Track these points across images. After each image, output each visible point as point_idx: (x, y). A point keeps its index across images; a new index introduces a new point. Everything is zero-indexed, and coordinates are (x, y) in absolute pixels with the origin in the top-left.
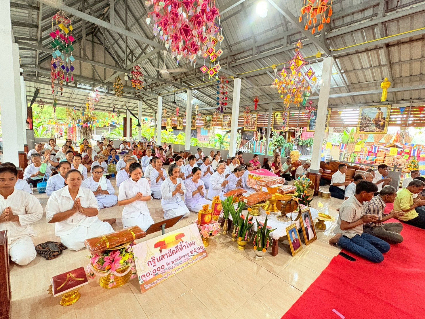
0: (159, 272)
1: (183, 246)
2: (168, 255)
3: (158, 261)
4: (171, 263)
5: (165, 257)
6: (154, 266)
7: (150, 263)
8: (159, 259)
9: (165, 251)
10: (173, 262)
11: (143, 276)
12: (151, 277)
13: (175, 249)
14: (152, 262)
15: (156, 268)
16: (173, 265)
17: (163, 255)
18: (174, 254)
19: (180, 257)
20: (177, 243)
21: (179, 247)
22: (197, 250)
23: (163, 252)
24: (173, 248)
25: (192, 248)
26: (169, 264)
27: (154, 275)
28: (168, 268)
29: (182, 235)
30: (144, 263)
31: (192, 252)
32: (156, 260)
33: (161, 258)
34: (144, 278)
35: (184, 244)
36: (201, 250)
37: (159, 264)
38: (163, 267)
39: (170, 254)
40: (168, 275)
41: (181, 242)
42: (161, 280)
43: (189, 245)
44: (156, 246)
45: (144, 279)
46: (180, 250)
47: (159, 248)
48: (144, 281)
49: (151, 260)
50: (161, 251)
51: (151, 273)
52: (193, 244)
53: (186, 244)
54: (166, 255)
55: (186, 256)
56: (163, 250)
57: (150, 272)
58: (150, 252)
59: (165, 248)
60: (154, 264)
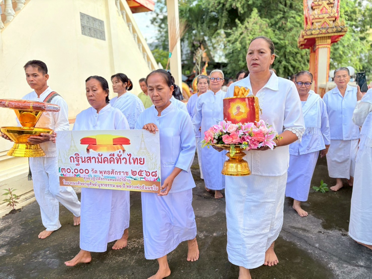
0: (82, 175)
1: (122, 157)
2: (97, 160)
3: (82, 162)
4: (98, 172)
5: (93, 160)
6: (77, 165)
7: (72, 159)
8: (83, 160)
9: (93, 153)
10: (101, 172)
11: (63, 169)
12: (71, 175)
13: (109, 157)
14: (75, 160)
15: (79, 168)
16: (101, 175)
17: (90, 157)
18: (106, 162)
19: (113, 171)
20: (115, 150)
21: (116, 156)
22: (144, 174)
23: (90, 153)
24: (106, 153)
25: (137, 167)
26: (96, 172)
27: (75, 175)
28: (93, 176)
29: (126, 141)
30: (66, 157)
31: (133, 173)
32: (80, 160)
33: (86, 159)
34: (64, 171)
35: (125, 155)
36: (152, 178)
37: (83, 166)
38: (87, 172)
39: (100, 161)
40: (91, 184)
41: (122, 151)
42: (81, 184)
43: (132, 161)
44: (84, 141)
45: (64, 173)
46: (116, 161)
47: (86, 146)
48: (63, 175)
49: (74, 157)
50: (88, 150)
51: (72, 171)
52: (141, 161)
53: (128, 157)
54: (94, 159)
55: (122, 174)
56: (91, 150)
57: (71, 169)
58: (75, 146)
59: (95, 149)
60: (77, 163)
